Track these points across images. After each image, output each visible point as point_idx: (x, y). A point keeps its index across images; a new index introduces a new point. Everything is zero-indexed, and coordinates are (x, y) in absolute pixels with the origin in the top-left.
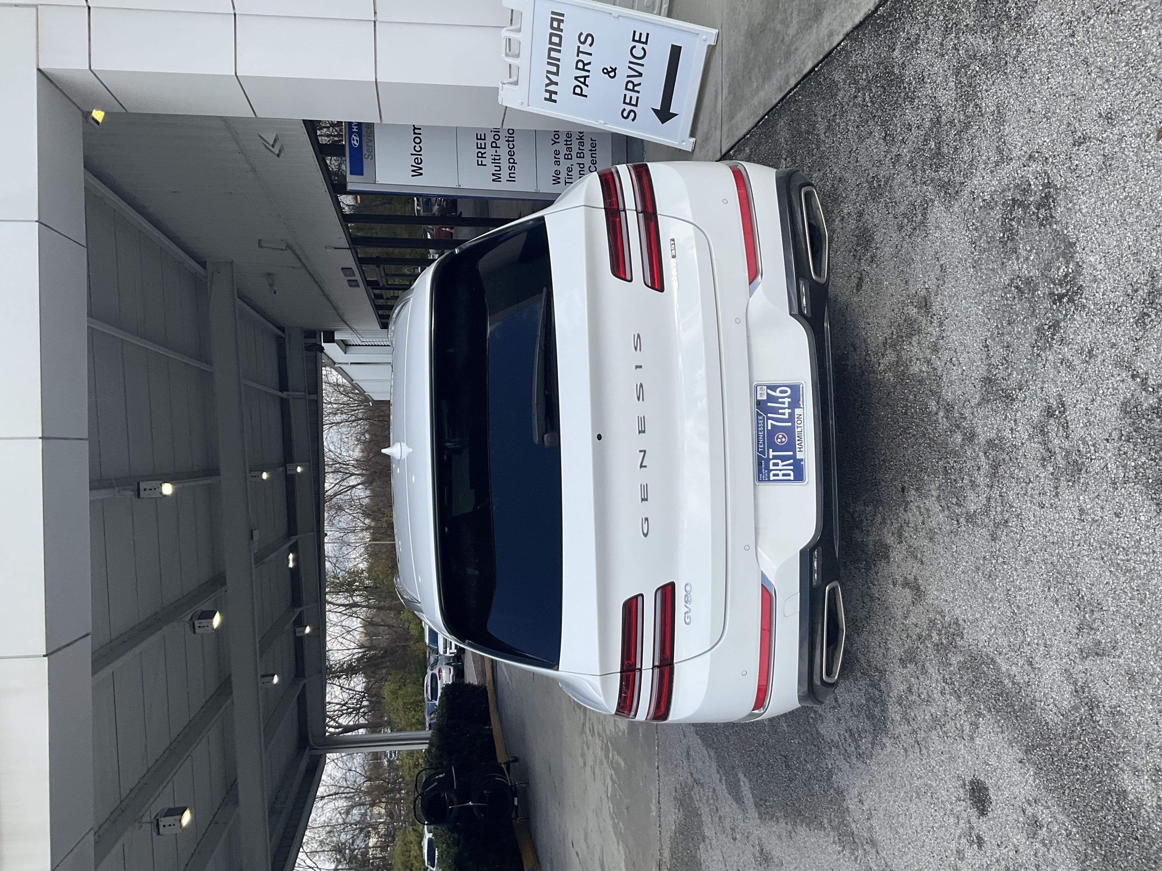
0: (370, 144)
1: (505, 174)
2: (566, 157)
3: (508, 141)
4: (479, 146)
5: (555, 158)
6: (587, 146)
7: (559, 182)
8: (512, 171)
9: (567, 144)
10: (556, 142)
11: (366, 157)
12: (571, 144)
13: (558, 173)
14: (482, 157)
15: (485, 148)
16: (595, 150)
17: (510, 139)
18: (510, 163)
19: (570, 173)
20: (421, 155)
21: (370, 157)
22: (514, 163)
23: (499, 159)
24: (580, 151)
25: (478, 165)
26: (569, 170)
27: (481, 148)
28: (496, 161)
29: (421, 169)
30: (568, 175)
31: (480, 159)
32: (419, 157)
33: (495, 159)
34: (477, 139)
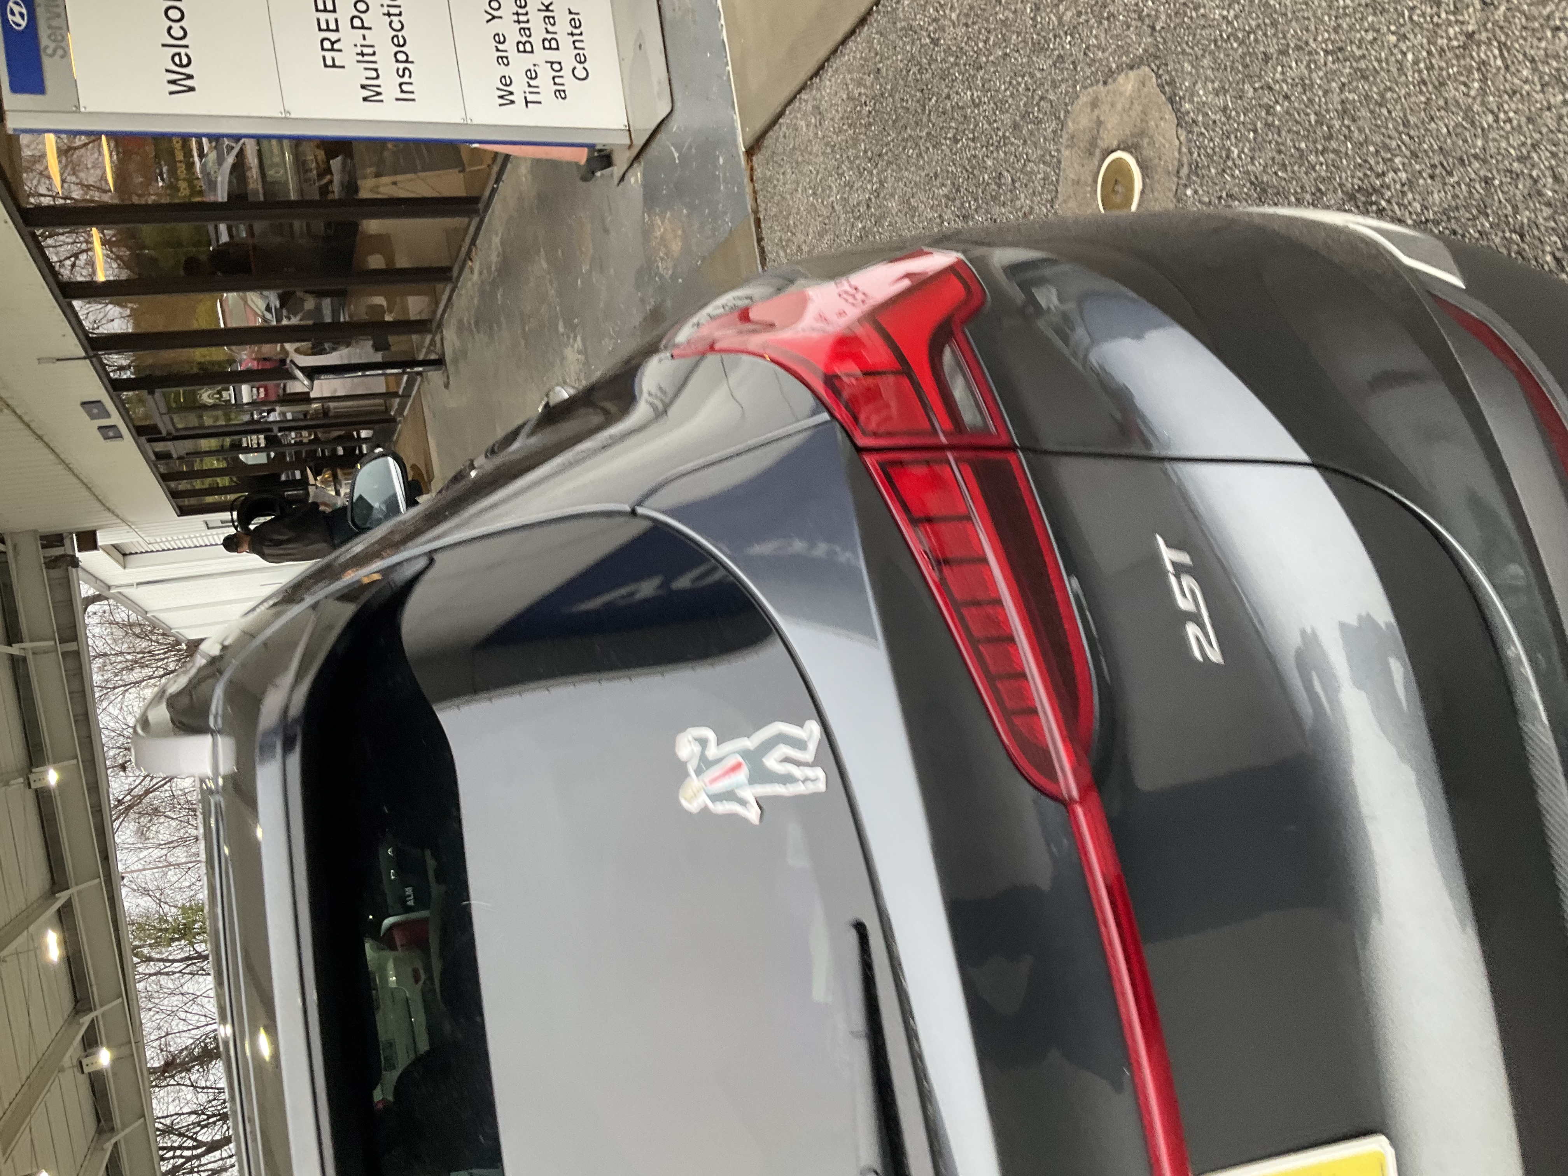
0: (54, 23)
1: (389, 84)
2: (521, 47)
3: (389, 15)
4: (324, 26)
5: (498, 50)
6: (562, 28)
7: (512, 102)
8: (406, 79)
9: (519, 22)
10: (494, 17)
11: (50, 51)
12: (528, 21)
13: (506, 81)
14: (333, 50)
15: (337, 30)
16: (581, 34)
17: (393, 11)
18: (397, 61)
19: (532, 83)
20: (187, 46)
21: (60, 52)
22: (407, 61)
23: (374, 54)
24: (549, 36)
25: (326, 66)
26: (531, 75)
27: (328, 29)
28: (366, 58)
29: (190, 77)
30: (530, 86)
31: (329, 55)
32: (183, 51)
33: (363, 54)
34: (317, 10)
